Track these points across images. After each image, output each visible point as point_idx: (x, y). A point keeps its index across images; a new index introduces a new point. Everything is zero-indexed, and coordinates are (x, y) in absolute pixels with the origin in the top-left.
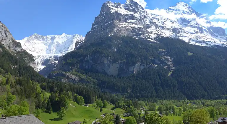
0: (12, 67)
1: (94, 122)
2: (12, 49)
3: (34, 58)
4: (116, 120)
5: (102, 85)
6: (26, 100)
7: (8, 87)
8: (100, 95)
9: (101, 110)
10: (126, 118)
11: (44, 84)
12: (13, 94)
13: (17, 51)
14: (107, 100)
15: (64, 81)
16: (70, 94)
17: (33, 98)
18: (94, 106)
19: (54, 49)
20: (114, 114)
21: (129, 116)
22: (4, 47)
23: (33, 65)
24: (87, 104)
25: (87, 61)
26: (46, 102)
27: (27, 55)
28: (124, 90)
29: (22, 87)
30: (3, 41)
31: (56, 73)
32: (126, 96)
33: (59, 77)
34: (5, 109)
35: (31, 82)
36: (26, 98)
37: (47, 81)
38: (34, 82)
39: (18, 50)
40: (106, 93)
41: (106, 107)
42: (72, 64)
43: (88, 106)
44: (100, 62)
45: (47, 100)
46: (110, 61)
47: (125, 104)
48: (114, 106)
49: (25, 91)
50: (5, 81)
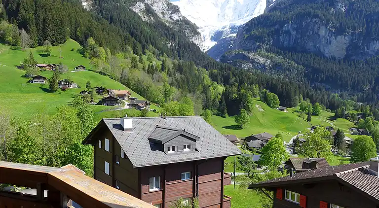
0: (169, 45)
1: (295, 137)
2: (167, 17)
3: (199, 30)
4: (335, 139)
5: (313, 75)
6: (189, 95)
7: (164, 75)
8: (308, 93)
9: (309, 119)
10: (356, 137)
11: (215, 71)
12: (171, 86)
13: (175, 19)
14: (321, 102)
15: (246, 66)
16: (256, 88)
17: (198, 92)
18: (297, 111)
19: (229, 13)
20: (332, 128)
21: (362, 133)
22: (156, 14)
23: (198, 41)
24: (284, 108)
25: (288, 32)
26: (218, 100)
27: (188, 26)
28: (356, 87)
29: (183, 76)
30: (154, 5)
31: (233, 54)
32: (358, 98)
33: (238, 60)
34: (162, 106)
35: (195, 69)
36: (190, 92)
37: (219, 66)
38: (200, 69)
39: (176, 17)
40: (320, 90)
41: (317, 115)
42: (259, 39)
43: (285, 111)
44: (311, 32)
45: (220, 96)
46: (330, 31)
47: (355, 112)
48: (333, 114)
49: (188, 82)
50: (160, 67)
